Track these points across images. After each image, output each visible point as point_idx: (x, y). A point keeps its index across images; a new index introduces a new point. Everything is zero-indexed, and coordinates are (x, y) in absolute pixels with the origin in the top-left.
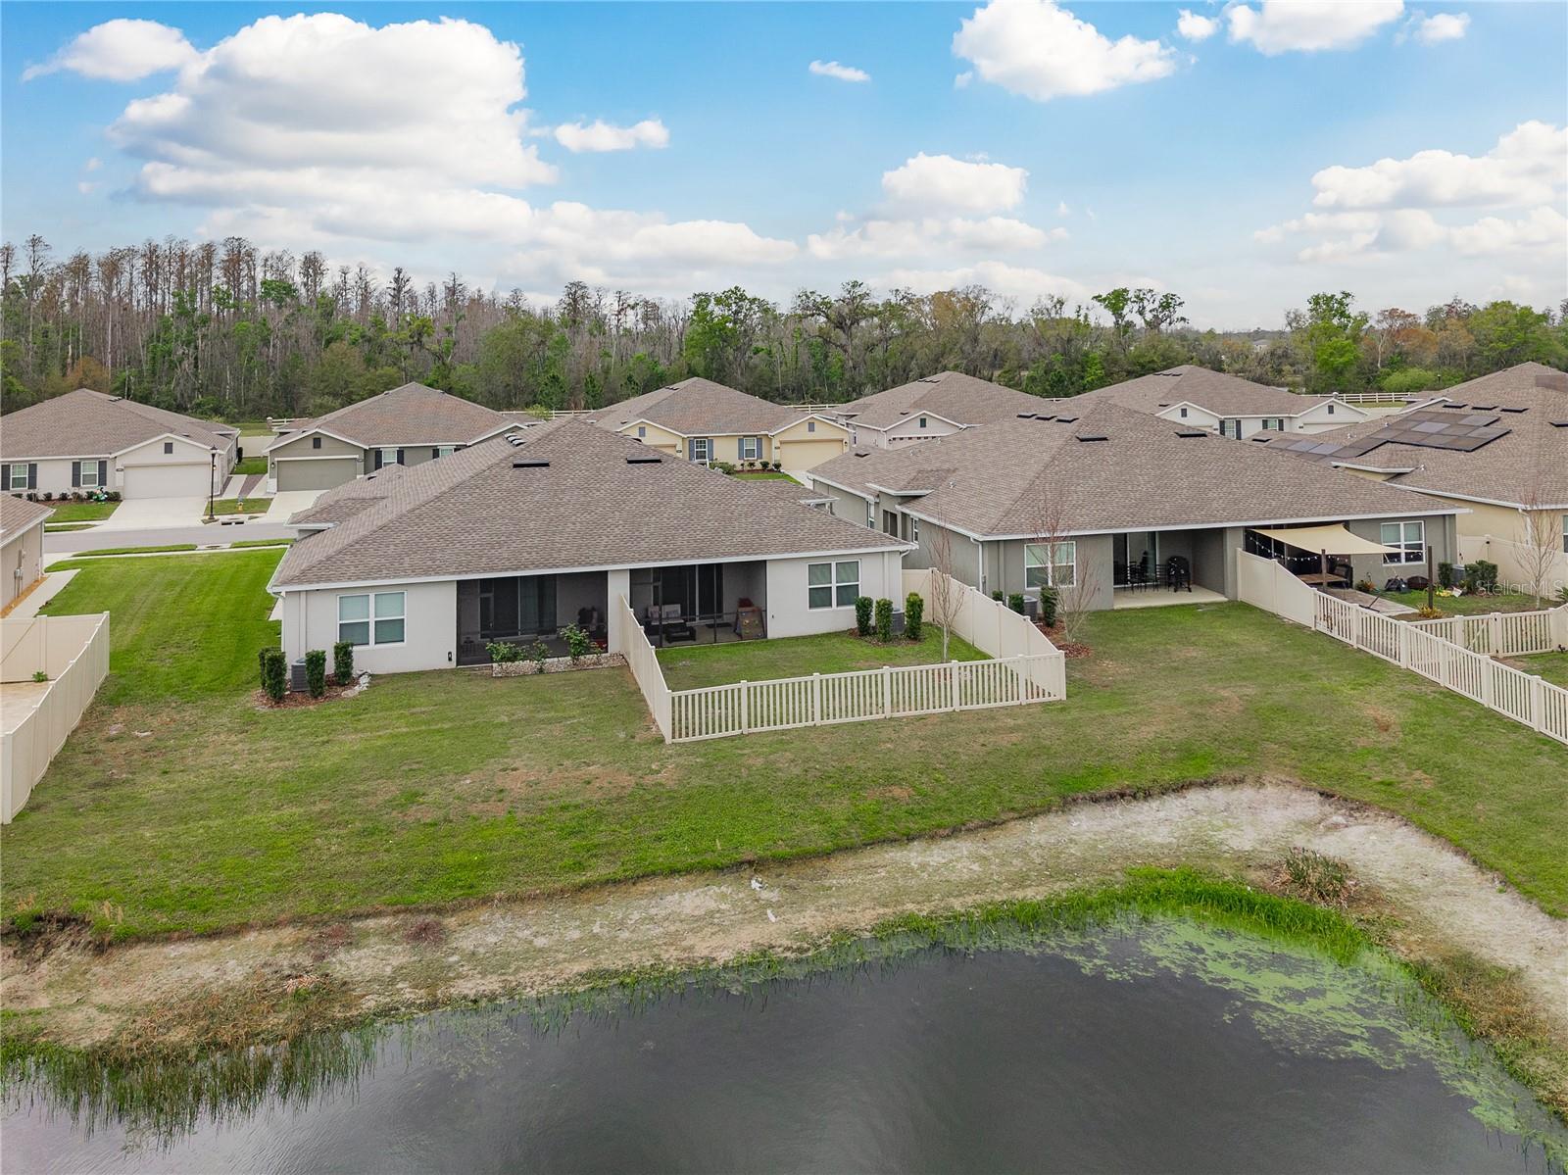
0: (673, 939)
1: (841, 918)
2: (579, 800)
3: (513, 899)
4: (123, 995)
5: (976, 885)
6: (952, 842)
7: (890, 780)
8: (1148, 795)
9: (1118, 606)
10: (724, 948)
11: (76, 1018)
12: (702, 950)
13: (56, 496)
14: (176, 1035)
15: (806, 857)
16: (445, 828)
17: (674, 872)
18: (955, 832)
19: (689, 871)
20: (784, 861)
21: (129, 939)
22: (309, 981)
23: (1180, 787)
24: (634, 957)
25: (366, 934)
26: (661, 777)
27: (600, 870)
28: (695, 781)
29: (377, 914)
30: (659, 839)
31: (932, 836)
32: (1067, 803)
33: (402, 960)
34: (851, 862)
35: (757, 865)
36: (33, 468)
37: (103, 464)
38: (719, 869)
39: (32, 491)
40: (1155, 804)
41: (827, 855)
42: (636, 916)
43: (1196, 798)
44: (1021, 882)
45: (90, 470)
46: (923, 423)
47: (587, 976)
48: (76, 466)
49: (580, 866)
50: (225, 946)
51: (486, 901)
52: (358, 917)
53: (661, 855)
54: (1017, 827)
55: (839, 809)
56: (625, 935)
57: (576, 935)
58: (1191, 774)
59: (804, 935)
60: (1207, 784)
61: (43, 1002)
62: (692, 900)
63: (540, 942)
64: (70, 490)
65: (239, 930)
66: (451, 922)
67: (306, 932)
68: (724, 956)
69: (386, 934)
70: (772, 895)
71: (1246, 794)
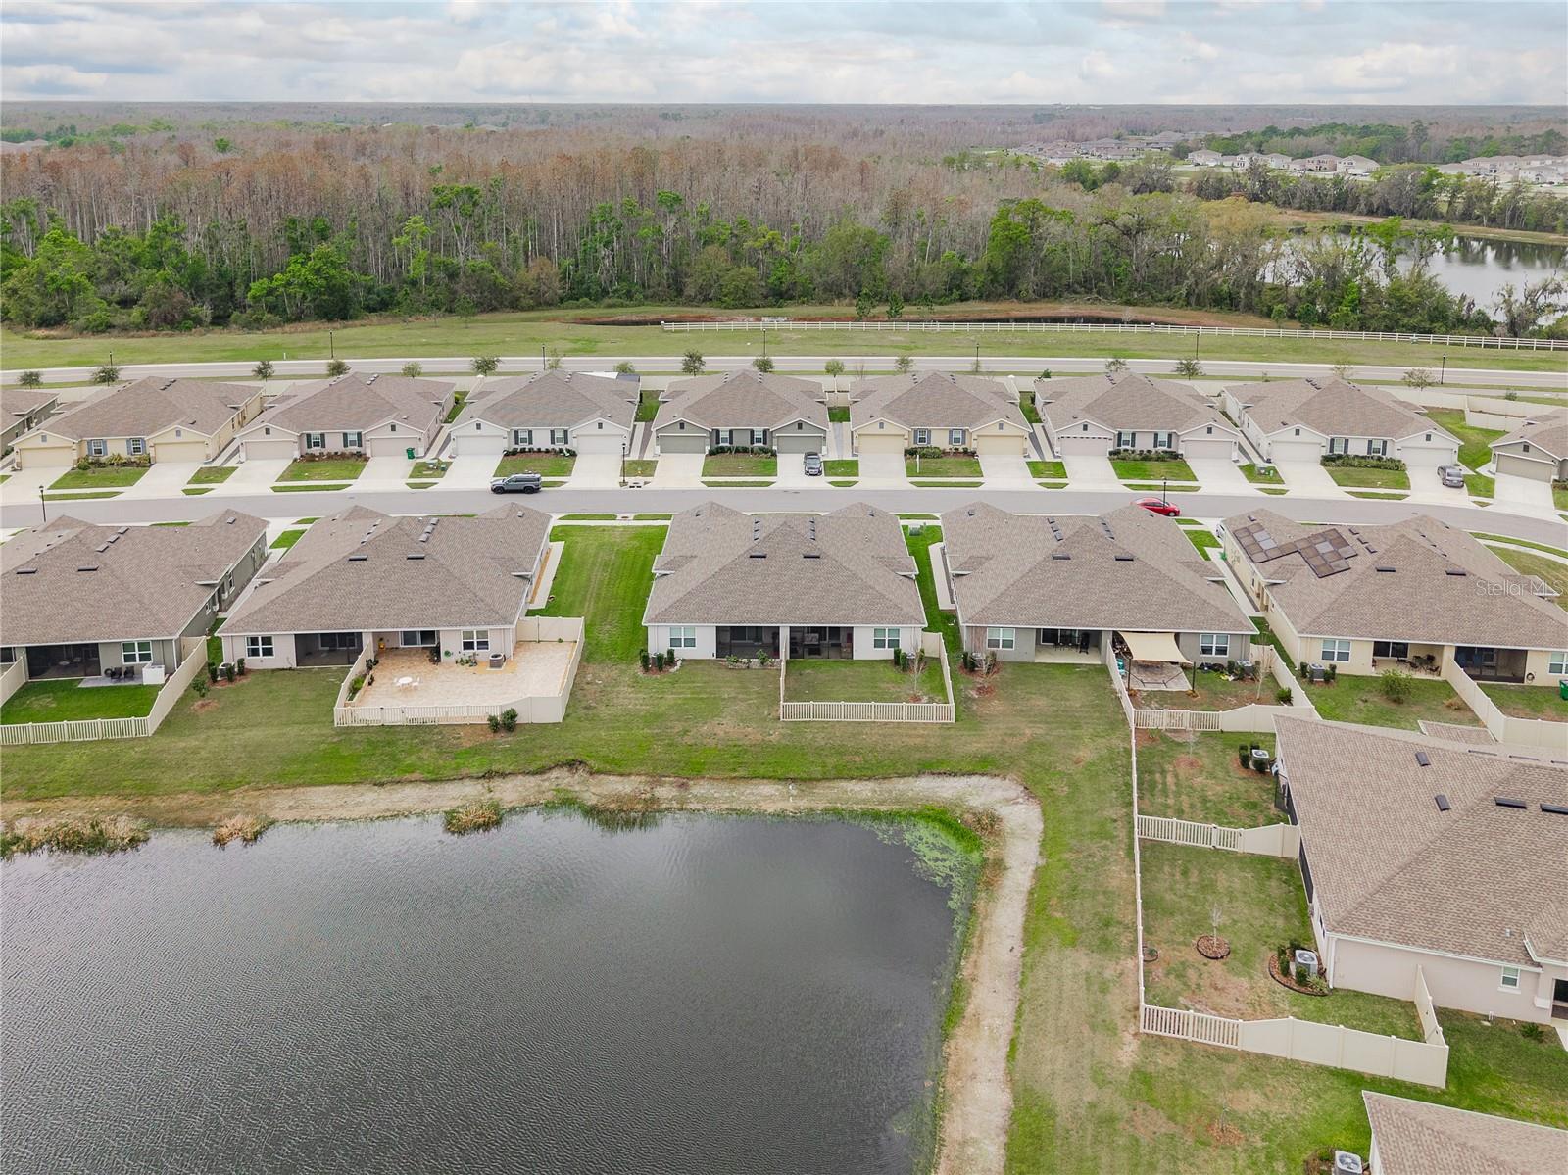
0: (756, 802)
1: (813, 805)
2: (740, 743)
3: (711, 778)
4: (597, 790)
5: (865, 801)
6: (867, 783)
7: (857, 753)
8: (955, 775)
9: (1037, 661)
10: (771, 808)
11: (586, 795)
12: (764, 808)
13: (543, 449)
14: (612, 806)
15: (811, 780)
16: (694, 747)
17: (764, 778)
18: (870, 779)
19: (770, 778)
20: (804, 780)
21: (599, 772)
22: (648, 795)
23: (971, 774)
24: (743, 806)
25: (665, 782)
26: (771, 738)
27: (741, 773)
28: (783, 741)
29: (670, 777)
30: (763, 764)
31: (860, 779)
32: (919, 774)
33: (674, 794)
34: (827, 784)
35: (794, 780)
36: (530, 432)
37: (566, 432)
38: (780, 779)
39: (531, 446)
40: (956, 779)
41: (819, 780)
42: (748, 791)
43: (975, 779)
44: (881, 803)
45: (559, 435)
46: (1085, 428)
47: (727, 809)
48: (552, 432)
49: (734, 770)
50: (626, 780)
51: (703, 778)
52: (664, 776)
53: (762, 771)
54: (895, 780)
55: (832, 761)
56: (742, 797)
57: (728, 794)
58: (978, 769)
59: (798, 808)
60: (983, 775)
61: (577, 788)
62: (768, 789)
63: (716, 795)
64: (550, 447)
65: (630, 775)
66: (691, 783)
67: (648, 779)
68: (770, 811)
69: (671, 783)
70: (794, 792)
71: (997, 781)
